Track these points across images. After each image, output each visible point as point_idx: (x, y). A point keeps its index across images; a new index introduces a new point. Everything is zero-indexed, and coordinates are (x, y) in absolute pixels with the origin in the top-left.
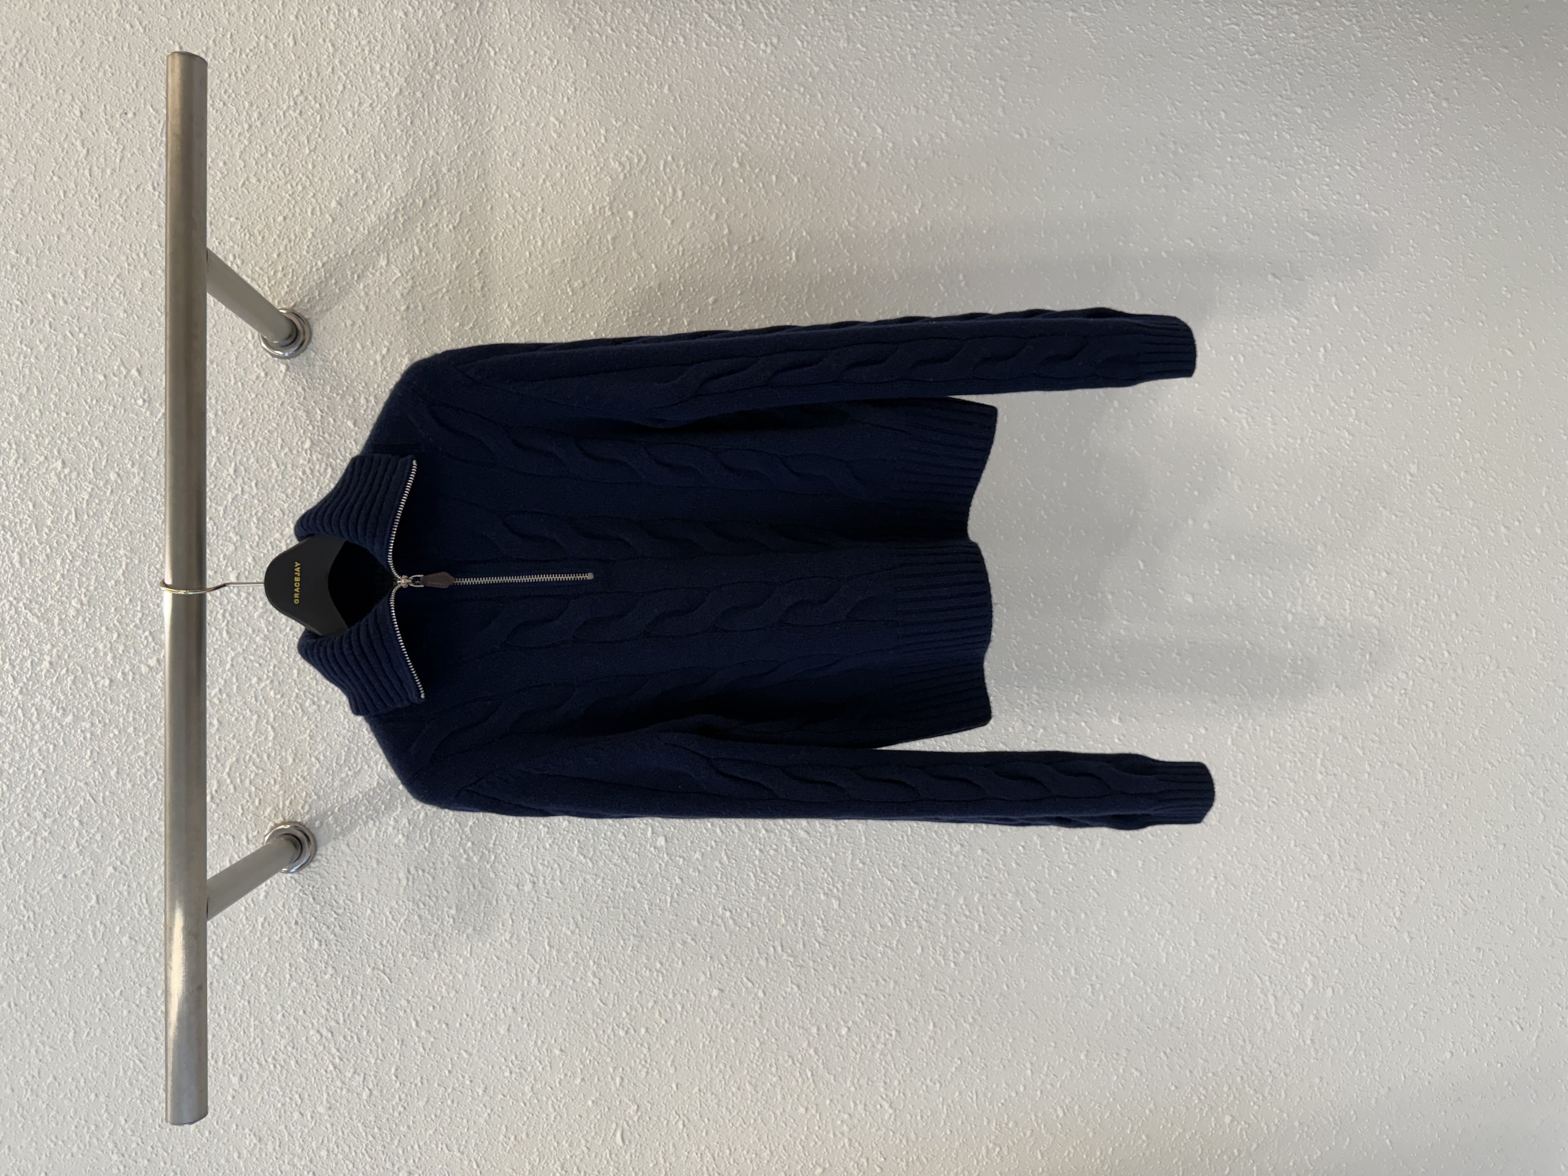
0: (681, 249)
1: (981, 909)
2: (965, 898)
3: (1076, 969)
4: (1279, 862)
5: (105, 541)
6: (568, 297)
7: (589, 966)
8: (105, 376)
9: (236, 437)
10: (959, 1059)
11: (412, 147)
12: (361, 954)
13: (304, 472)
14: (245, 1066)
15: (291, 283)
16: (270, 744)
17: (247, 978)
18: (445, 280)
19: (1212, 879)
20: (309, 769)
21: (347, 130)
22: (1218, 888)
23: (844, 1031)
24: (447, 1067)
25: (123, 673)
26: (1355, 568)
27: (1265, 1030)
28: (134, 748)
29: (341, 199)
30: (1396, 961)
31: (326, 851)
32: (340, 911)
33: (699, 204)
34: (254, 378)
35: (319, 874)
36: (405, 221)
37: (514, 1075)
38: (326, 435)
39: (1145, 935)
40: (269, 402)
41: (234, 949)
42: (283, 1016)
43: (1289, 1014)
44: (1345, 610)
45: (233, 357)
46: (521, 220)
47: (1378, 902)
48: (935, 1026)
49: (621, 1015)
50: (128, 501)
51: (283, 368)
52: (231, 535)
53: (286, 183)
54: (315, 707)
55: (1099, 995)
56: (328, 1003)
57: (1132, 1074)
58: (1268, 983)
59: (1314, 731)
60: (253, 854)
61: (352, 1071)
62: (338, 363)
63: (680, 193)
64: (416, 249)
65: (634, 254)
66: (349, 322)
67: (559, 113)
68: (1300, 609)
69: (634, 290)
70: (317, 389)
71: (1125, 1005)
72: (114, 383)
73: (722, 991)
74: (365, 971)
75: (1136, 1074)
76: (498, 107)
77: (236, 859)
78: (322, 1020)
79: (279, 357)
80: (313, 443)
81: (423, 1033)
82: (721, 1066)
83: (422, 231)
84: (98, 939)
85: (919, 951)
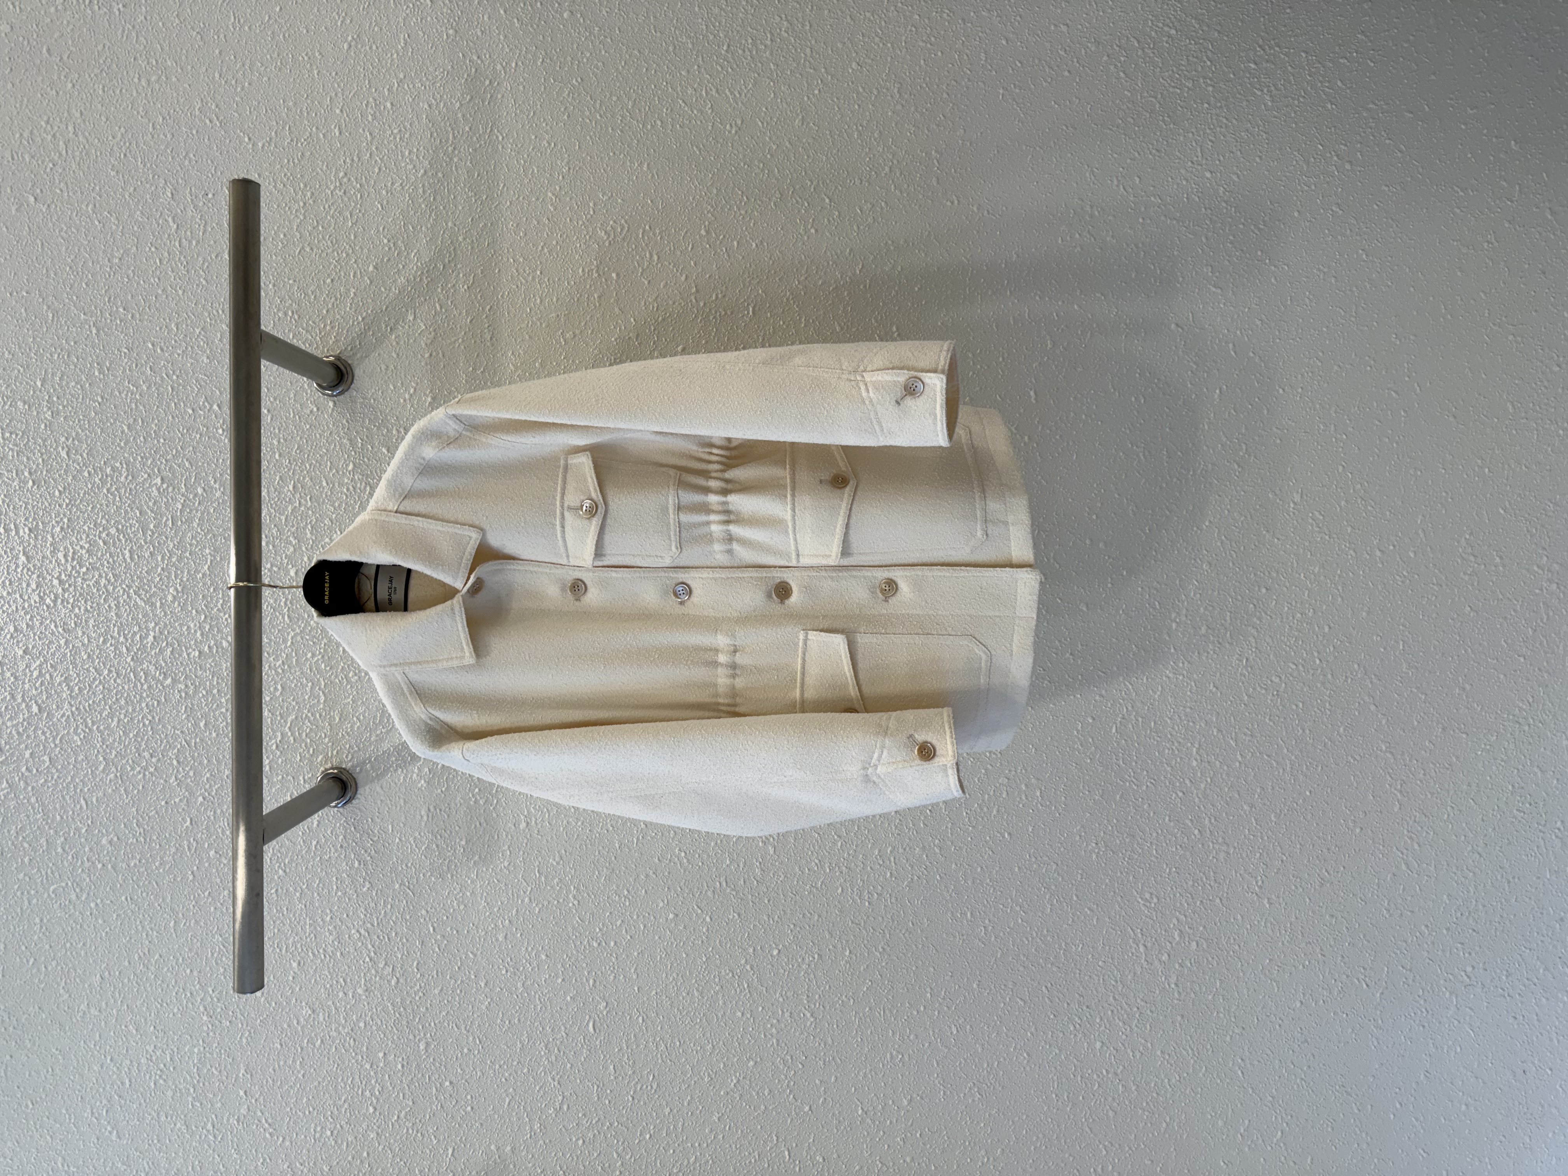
0: (656, 305)
1: (892, 859)
2: (880, 851)
3: (972, 914)
4: (1154, 834)
5: (194, 542)
6: (561, 346)
7: (570, 889)
8: (193, 410)
9: (295, 460)
10: (870, 981)
11: (434, 220)
12: (391, 873)
13: (348, 489)
14: (303, 954)
15: (337, 334)
16: (321, 706)
17: (304, 887)
18: (461, 332)
19: (1094, 845)
20: (352, 726)
21: (382, 206)
22: (1098, 853)
23: (775, 952)
24: (457, 964)
25: (209, 647)
26: (1237, 584)
27: (1135, 973)
28: (218, 705)
29: (377, 264)
30: (1256, 923)
31: (365, 793)
32: (375, 839)
33: (671, 267)
34: (309, 412)
35: (360, 809)
36: (428, 282)
37: (509, 974)
38: (366, 460)
39: (1033, 888)
40: (320, 431)
41: (294, 865)
42: (331, 918)
43: (1156, 962)
44: (1225, 620)
45: (292, 396)
46: (524, 281)
47: (1242, 872)
48: (850, 952)
49: (595, 930)
50: (212, 511)
51: (331, 404)
52: (291, 539)
53: (333, 251)
54: (356, 678)
55: (991, 936)
56: (366, 910)
57: (1017, 1003)
58: (1140, 935)
59: (1191, 724)
60: (308, 792)
61: (383, 963)
62: (374, 400)
63: (655, 258)
64: (437, 305)
65: (616, 310)
66: (383, 367)
67: (555, 189)
68: (1184, 618)
69: (616, 340)
70: (359, 421)
71: (1013, 946)
72: (200, 416)
73: (677, 915)
74: (394, 886)
75: (1021, 1003)
76: (505, 185)
77: (296, 794)
78: (361, 923)
79: (328, 395)
80: (354, 465)
81: (439, 937)
82: (674, 975)
83: (442, 290)
84: (193, 851)
85: (840, 891)
